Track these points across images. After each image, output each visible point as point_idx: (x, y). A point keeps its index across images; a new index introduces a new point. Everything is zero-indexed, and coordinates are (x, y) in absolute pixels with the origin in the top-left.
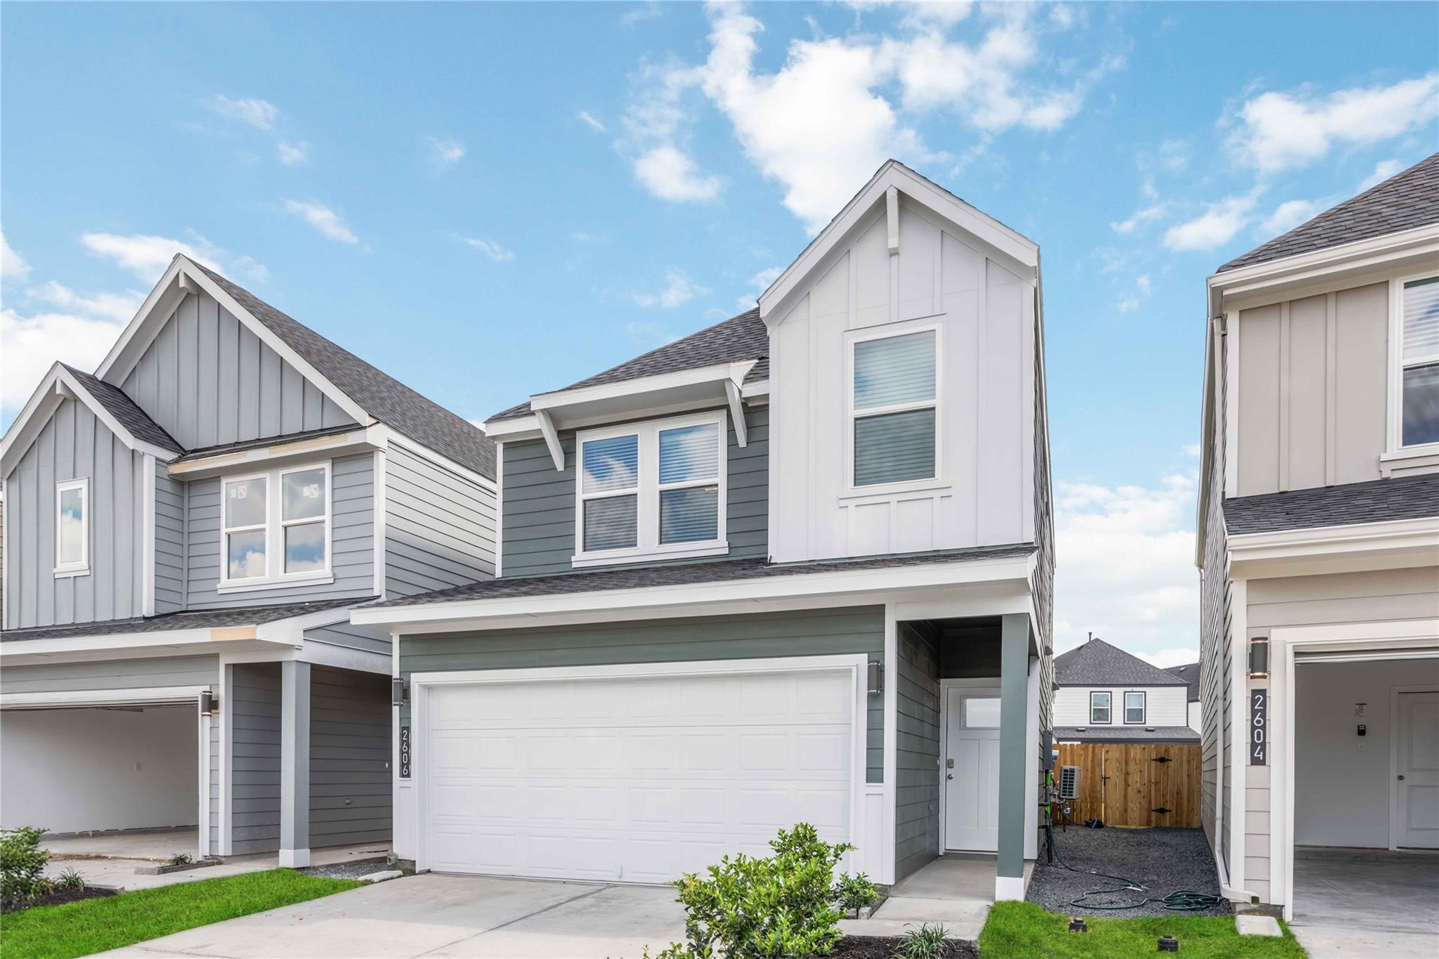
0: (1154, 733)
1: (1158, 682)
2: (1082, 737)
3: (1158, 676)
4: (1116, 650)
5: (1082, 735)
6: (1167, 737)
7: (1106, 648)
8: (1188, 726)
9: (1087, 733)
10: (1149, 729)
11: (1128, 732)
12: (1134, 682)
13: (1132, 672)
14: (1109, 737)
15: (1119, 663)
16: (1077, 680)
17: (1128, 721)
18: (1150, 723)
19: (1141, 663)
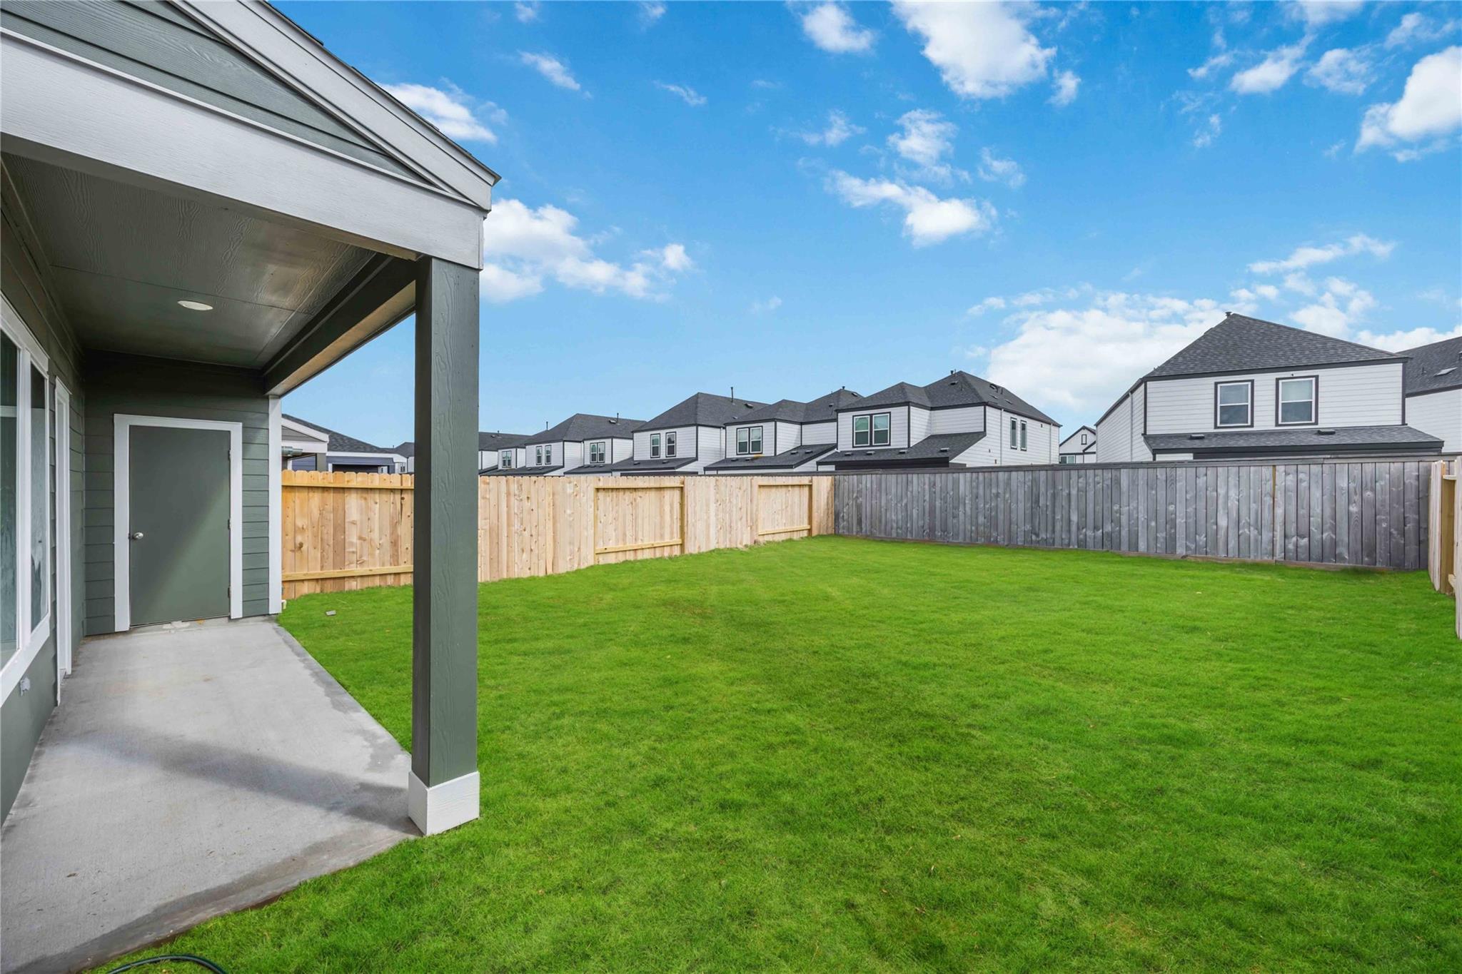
0: (1334, 436)
1: (1343, 360)
2: (1195, 446)
3: (1343, 352)
4: (1266, 325)
5: (1197, 444)
6: (1360, 442)
7: (1249, 323)
8: (1404, 423)
9: (1206, 441)
10: (1321, 430)
11: (1283, 437)
12: (1295, 363)
13: (1293, 350)
14: (1245, 445)
15: (1269, 340)
16: (1192, 368)
17: (1283, 421)
18: (1324, 424)
19: (1311, 337)
